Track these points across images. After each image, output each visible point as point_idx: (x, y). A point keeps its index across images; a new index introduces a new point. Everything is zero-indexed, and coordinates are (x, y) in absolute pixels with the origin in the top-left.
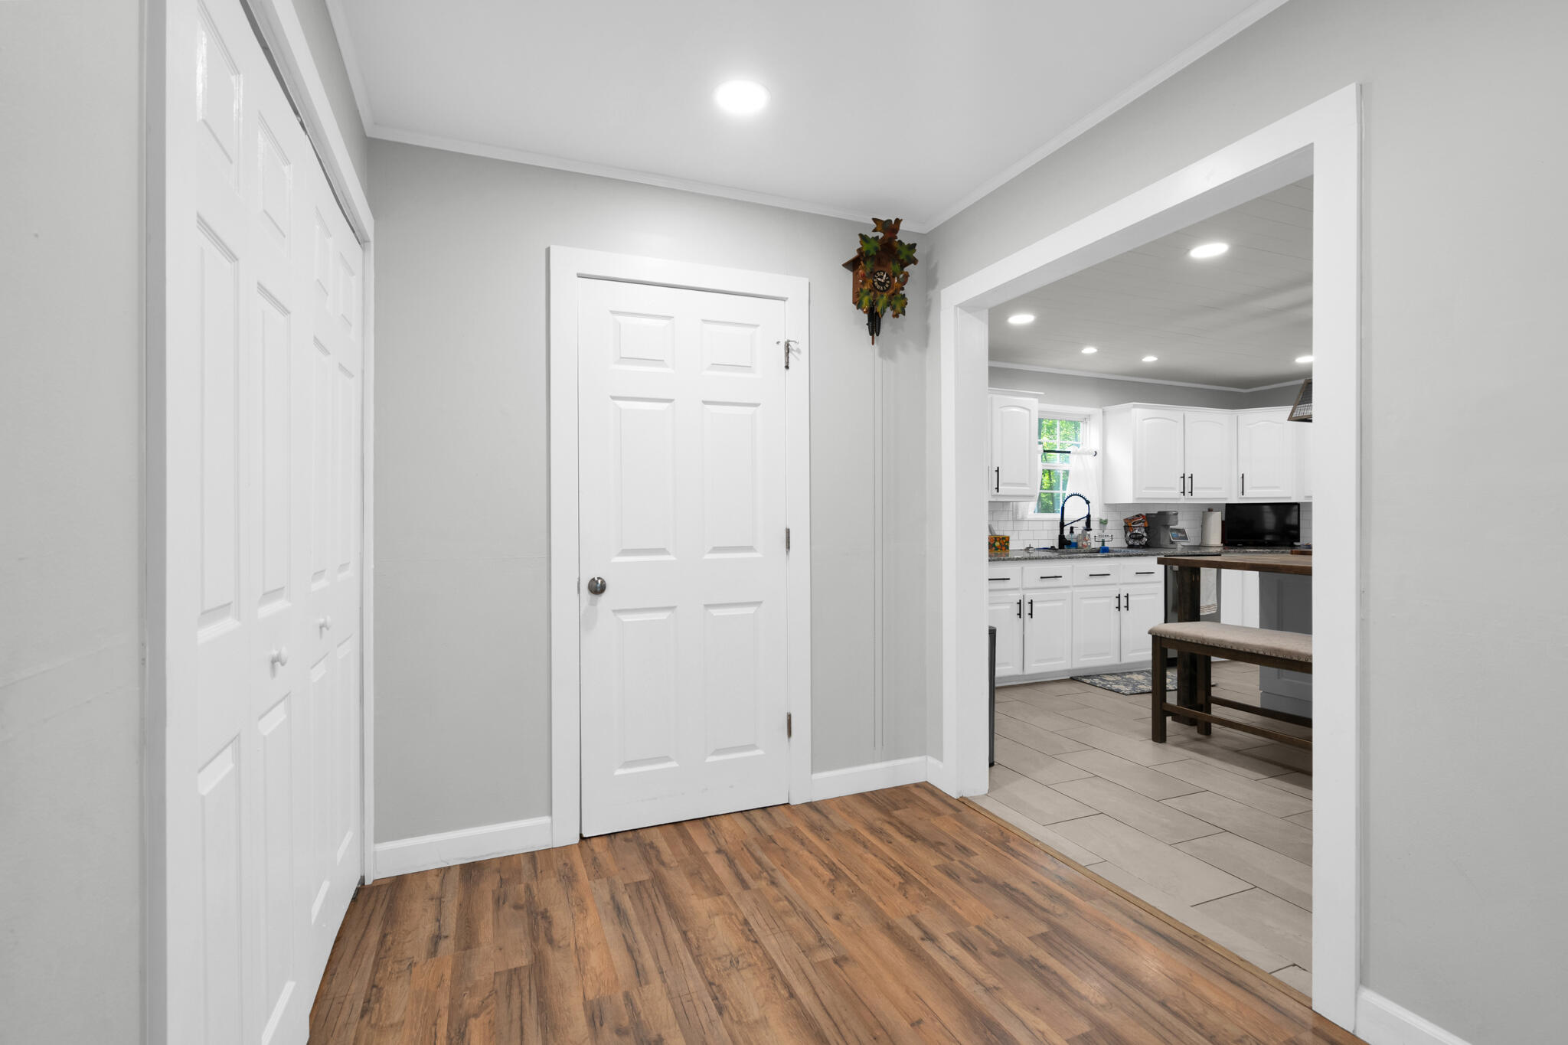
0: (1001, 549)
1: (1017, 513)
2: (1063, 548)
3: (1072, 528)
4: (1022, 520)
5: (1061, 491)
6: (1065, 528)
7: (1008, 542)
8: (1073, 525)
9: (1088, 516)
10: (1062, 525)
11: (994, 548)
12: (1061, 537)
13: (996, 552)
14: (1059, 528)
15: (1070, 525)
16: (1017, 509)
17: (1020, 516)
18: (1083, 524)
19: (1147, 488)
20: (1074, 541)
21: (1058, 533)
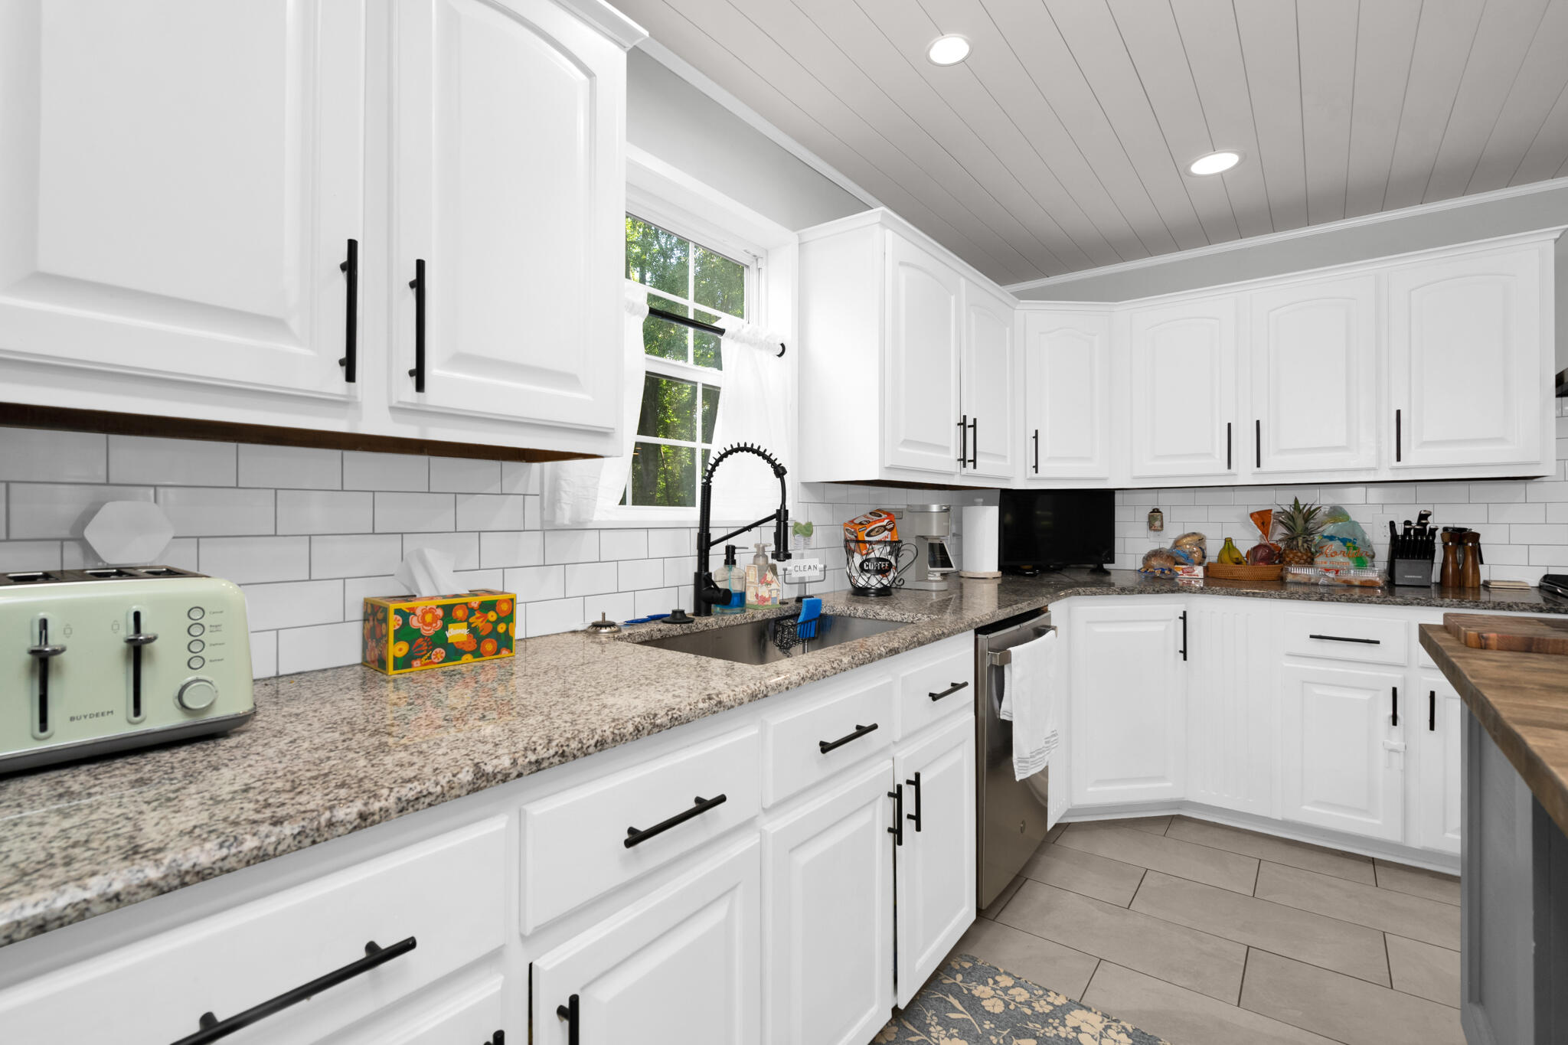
0: (477, 653)
1: (555, 501)
2: (708, 613)
3: (731, 551)
4: (579, 528)
5: (699, 445)
6: (713, 550)
7: (509, 618)
8: (731, 542)
9: (781, 516)
10: (705, 543)
11: (440, 652)
12: (703, 579)
13: (450, 666)
14: (695, 552)
15: (724, 544)
16: (556, 489)
17: (565, 517)
18: (767, 535)
19: (907, 443)
20: (736, 587)
21: (692, 566)
